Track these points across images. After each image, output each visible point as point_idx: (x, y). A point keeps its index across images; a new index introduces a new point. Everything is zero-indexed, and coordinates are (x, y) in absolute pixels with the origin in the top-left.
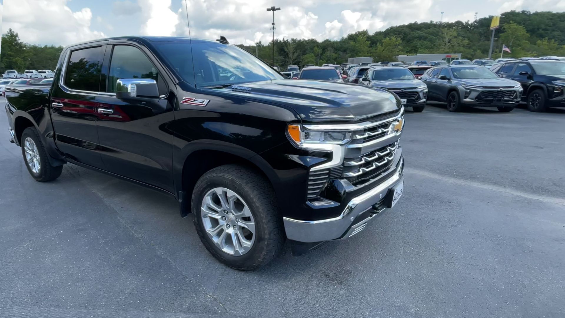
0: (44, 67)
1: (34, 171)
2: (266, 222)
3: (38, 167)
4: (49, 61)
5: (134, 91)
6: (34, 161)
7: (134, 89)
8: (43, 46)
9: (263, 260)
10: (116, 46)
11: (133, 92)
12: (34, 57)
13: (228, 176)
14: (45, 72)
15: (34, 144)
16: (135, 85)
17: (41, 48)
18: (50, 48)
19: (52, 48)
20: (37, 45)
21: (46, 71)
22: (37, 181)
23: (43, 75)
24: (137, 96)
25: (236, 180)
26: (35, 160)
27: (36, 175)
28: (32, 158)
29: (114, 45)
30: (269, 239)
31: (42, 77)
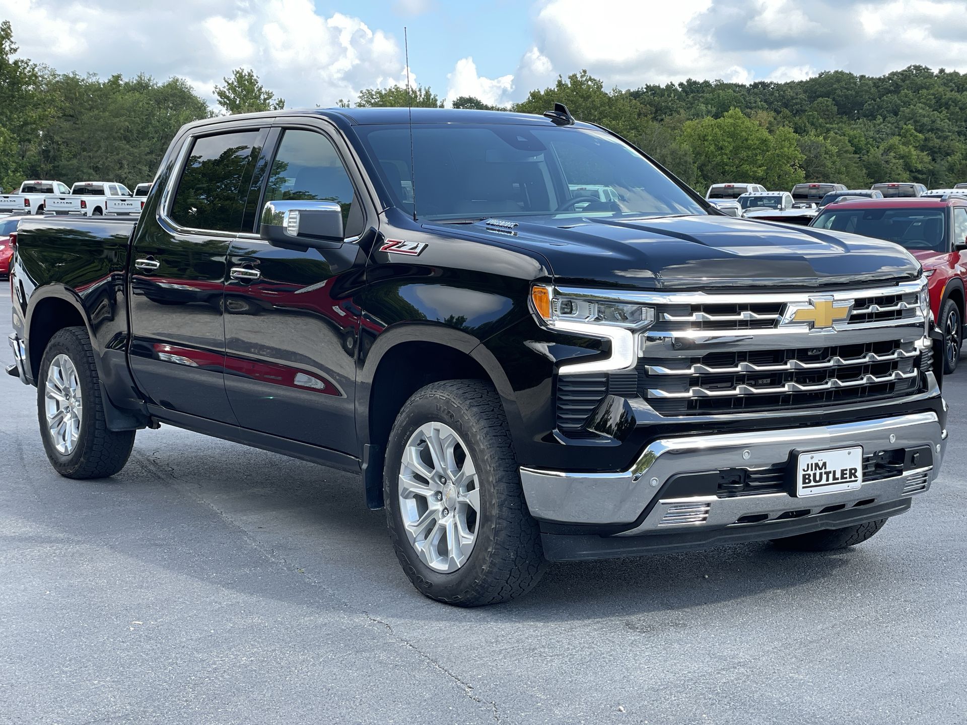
0: (96, 169)
1: (60, 448)
2: (494, 482)
3: (72, 435)
4: (123, 144)
5: (294, 225)
6: (65, 420)
7: (295, 220)
8: (103, 79)
9: (490, 567)
10: (287, 131)
11: (293, 227)
12: (66, 125)
13: (442, 394)
14: (101, 192)
15: (73, 371)
16: (297, 213)
17: (95, 88)
18: (131, 88)
19: (141, 87)
20: (82, 75)
21: (106, 185)
22: (64, 476)
23: (92, 201)
24: (299, 234)
25: (453, 400)
26: (68, 419)
27: (63, 459)
28: (62, 412)
29: (284, 129)
30: (499, 518)
31: (83, 211)
